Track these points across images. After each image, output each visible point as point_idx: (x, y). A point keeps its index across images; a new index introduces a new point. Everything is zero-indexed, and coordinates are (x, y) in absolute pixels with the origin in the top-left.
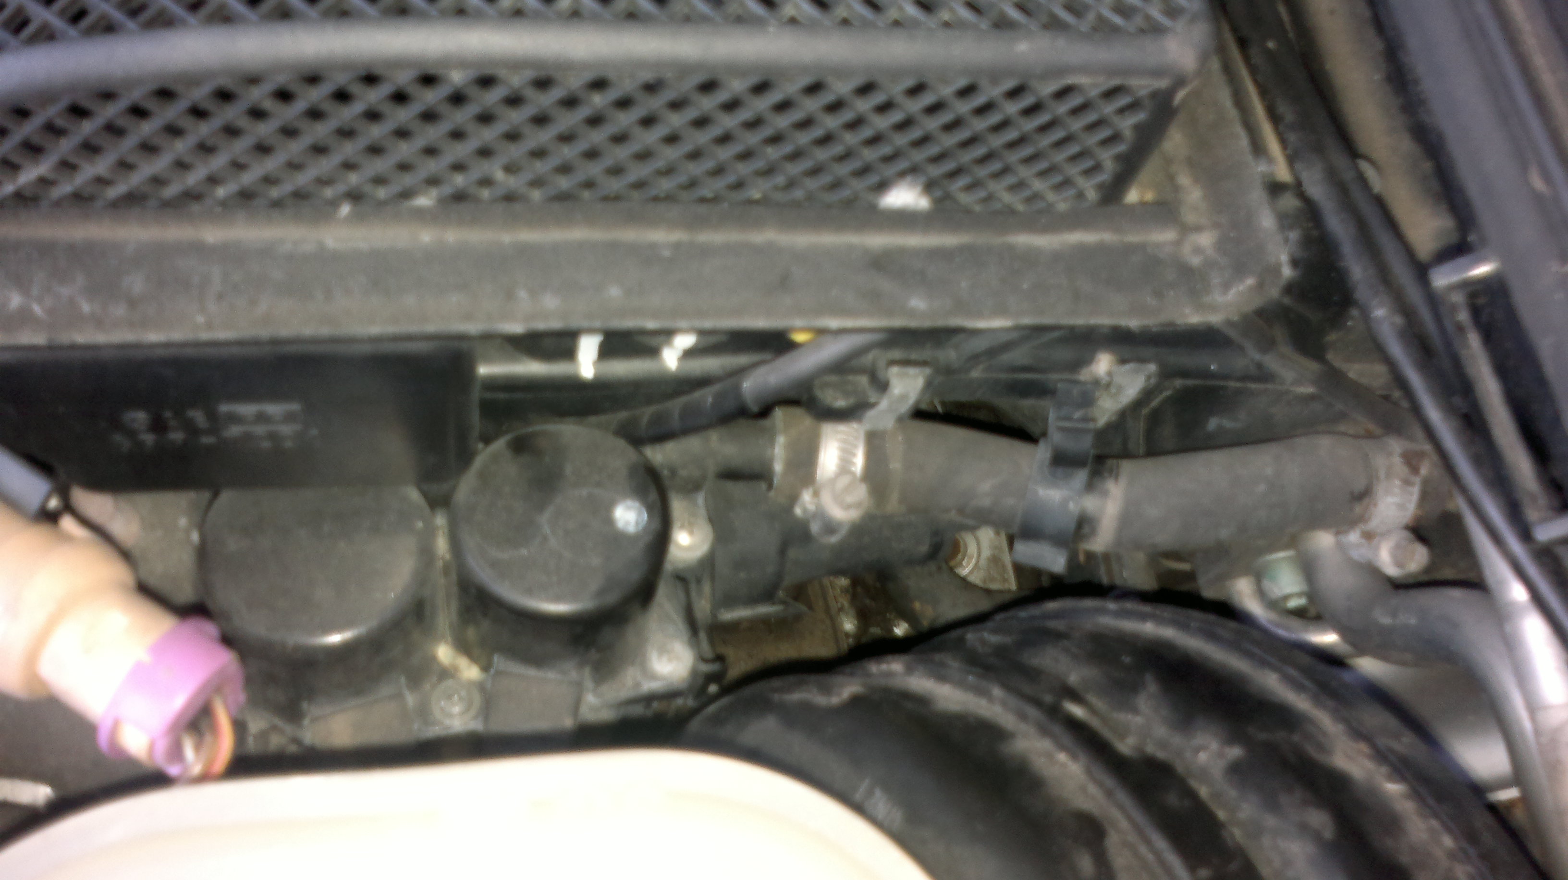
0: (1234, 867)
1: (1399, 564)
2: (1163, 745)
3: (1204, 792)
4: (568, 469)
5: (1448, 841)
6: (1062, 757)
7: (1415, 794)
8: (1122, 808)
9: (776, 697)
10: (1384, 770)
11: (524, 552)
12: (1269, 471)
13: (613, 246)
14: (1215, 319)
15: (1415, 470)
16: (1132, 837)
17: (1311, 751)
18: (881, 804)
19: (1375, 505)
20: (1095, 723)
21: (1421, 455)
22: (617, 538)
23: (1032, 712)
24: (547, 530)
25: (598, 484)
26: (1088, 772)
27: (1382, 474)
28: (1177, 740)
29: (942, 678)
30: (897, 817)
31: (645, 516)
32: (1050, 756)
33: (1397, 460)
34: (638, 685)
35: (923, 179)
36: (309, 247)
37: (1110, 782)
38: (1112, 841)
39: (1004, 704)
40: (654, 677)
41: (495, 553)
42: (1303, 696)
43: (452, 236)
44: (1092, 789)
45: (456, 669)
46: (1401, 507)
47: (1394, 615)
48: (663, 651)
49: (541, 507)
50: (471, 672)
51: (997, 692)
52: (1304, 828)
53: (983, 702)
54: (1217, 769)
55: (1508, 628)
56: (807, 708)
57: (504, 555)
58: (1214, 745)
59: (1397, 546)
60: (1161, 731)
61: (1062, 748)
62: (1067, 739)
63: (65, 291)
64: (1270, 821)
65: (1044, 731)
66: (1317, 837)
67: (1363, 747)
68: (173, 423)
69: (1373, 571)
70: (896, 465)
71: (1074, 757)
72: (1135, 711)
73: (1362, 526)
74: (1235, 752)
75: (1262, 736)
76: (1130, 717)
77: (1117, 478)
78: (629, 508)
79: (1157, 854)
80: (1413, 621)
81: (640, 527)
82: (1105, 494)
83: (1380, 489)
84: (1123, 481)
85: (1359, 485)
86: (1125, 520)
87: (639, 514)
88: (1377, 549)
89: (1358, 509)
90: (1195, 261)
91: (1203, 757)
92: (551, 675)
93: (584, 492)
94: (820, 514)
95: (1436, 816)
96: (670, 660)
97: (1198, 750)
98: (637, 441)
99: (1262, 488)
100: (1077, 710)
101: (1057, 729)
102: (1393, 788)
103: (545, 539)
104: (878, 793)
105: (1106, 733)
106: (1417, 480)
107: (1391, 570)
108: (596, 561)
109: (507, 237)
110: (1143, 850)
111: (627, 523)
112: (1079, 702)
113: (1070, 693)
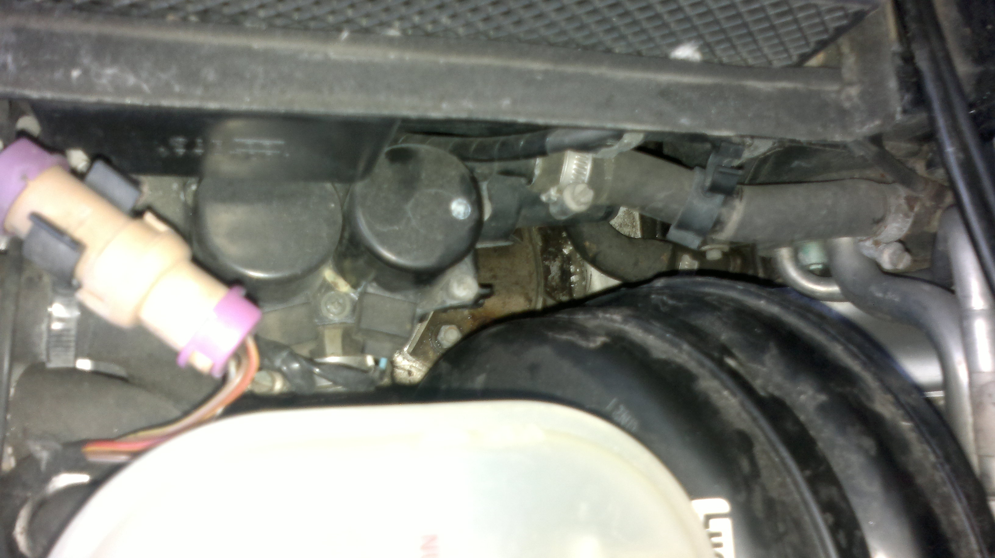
0: (822, 468)
1: (892, 263)
2: (779, 387)
3: (802, 418)
4: (423, 175)
5: (932, 458)
6: (726, 393)
7: (917, 427)
8: (762, 429)
9: (550, 334)
10: (901, 412)
11: (396, 228)
12: (830, 202)
13: (506, 70)
14: (849, 139)
15: (911, 208)
16: (767, 447)
17: (863, 399)
18: (624, 416)
19: (885, 227)
20: (741, 371)
21: (916, 199)
22: (453, 222)
23: (708, 363)
24: (410, 214)
25: (442, 187)
26: (742, 405)
27: (893, 209)
28: (788, 385)
29: (648, 331)
30: (635, 425)
31: (470, 210)
32: (719, 392)
33: (902, 201)
34: (444, 302)
35: (701, 42)
36: (318, 57)
37: (756, 413)
38: (757, 449)
39: (689, 354)
40: (453, 297)
41: (379, 228)
42: (856, 362)
43: (409, 56)
44: (744, 415)
45: (336, 284)
46: (900, 229)
47: (885, 292)
48: (460, 282)
49: (406, 199)
50: (344, 287)
51: (686, 347)
52: (860, 448)
53: (675, 351)
54: (811, 406)
55: (965, 324)
56: (572, 346)
57: (385, 229)
58: (810, 392)
59: (894, 253)
60: (778, 378)
61: (727, 388)
62: (730, 383)
63: (164, 76)
64: (840, 441)
65: (715, 376)
66: (866, 452)
67: (889, 397)
68: (200, 145)
69: (877, 266)
70: (609, 177)
71: (734, 394)
72: (763, 364)
73: (876, 239)
74: (823, 398)
75: (839, 390)
76: (759, 367)
77: (741, 199)
78: (460, 204)
79: (782, 460)
80: (897, 299)
81: (466, 217)
82: (733, 208)
83: (890, 218)
84: (744, 201)
85: (878, 216)
86: (742, 225)
87: (466, 208)
88: (882, 252)
89: (875, 228)
90: (847, 105)
91: (803, 397)
92: (398, 297)
93: (433, 191)
94: (560, 203)
95: (929, 443)
96: (465, 289)
97: (801, 393)
98: (464, 158)
99: (824, 212)
100: (731, 362)
101: (724, 376)
102: (906, 424)
103: (409, 219)
104: (622, 408)
105: (748, 378)
106: (912, 214)
107: (887, 265)
108: (440, 237)
109: (442, 60)
110: (773, 455)
111: (459, 213)
112: (732, 355)
113: (726, 351)
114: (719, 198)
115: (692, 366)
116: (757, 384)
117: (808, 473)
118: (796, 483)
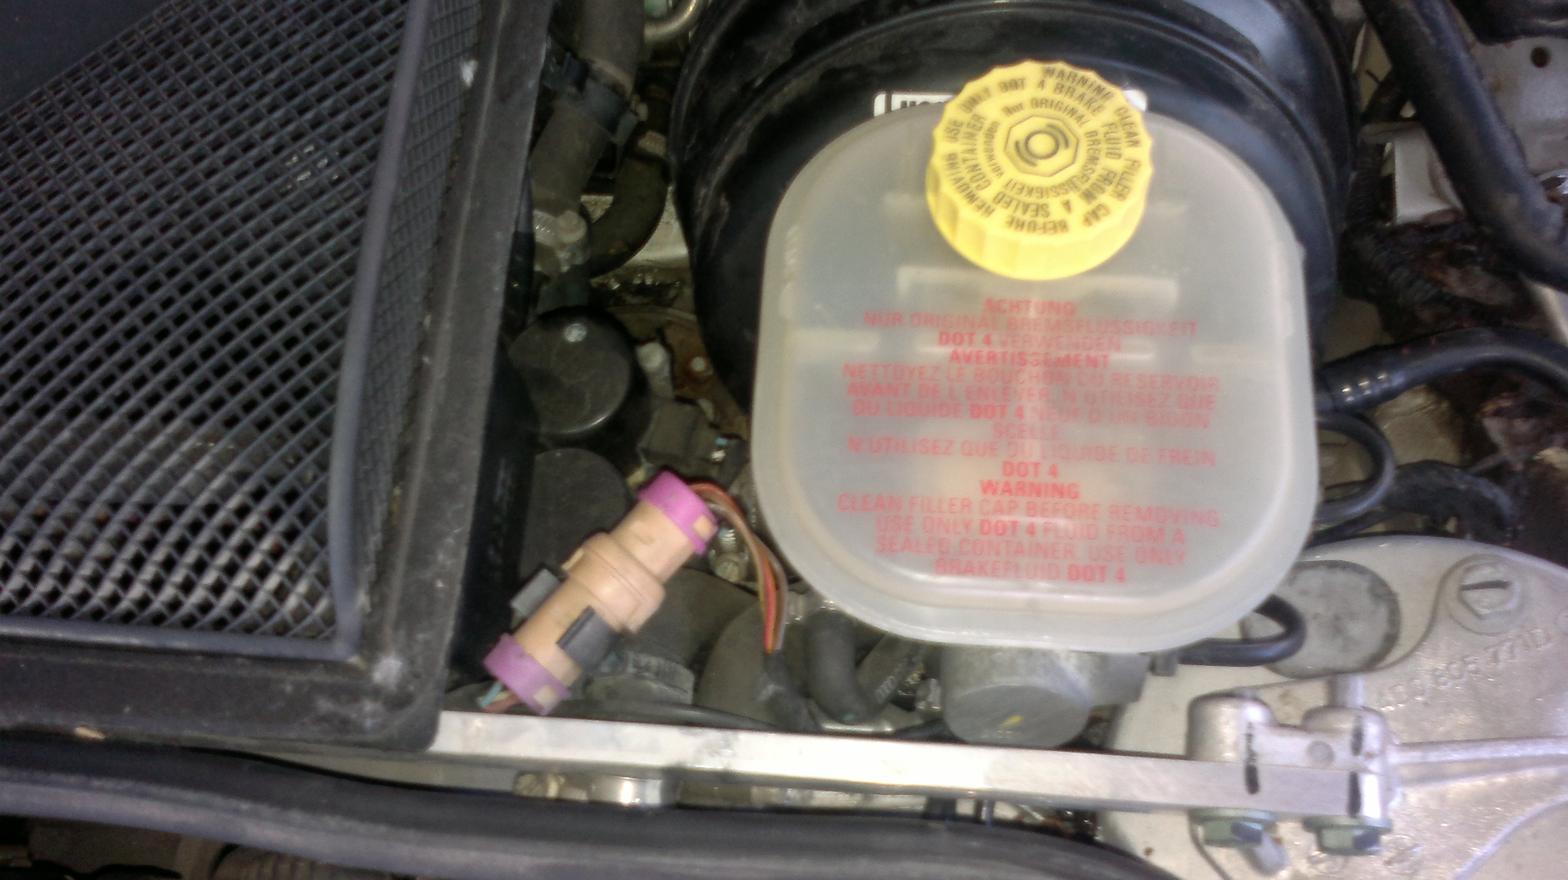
2: (786, 41)
4: (537, 366)
6: (786, 89)
16: (837, 56)
20: (768, 73)
22: (587, 343)
23: (756, 103)
24: (575, 382)
25: (550, 349)
26: (798, 75)
28: (786, 33)
29: (719, 161)
31: (577, 325)
35: (461, 58)
37: (806, 63)
38: (838, 65)
39: (746, 121)
44: (807, 74)
48: (650, 358)
49: (559, 383)
54: (806, 13)
60: (779, 41)
62: (776, 84)
65: (769, 98)
70: (553, 195)
72: (764, 53)
76: (766, 57)
77: (593, 62)
78: (570, 333)
81: (584, 328)
82: (601, 71)
84: (595, 57)
86: (619, 65)
87: (575, 327)
91: (798, 20)
92: (656, 415)
93: (553, 358)
94: (573, 249)
96: (655, 356)
97: (794, 21)
100: (759, 82)
103: (580, 382)
111: (580, 335)
112: (753, 81)
113: (746, 87)
114: (590, 85)
115: (757, 118)
116: (781, 60)
117: (864, 23)
118: (872, 35)
